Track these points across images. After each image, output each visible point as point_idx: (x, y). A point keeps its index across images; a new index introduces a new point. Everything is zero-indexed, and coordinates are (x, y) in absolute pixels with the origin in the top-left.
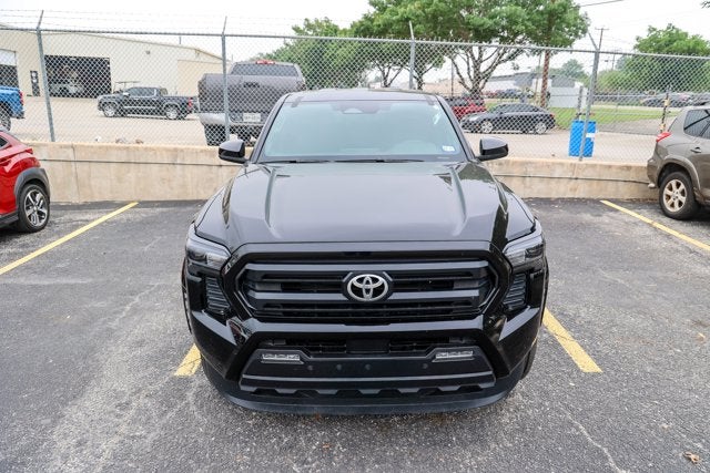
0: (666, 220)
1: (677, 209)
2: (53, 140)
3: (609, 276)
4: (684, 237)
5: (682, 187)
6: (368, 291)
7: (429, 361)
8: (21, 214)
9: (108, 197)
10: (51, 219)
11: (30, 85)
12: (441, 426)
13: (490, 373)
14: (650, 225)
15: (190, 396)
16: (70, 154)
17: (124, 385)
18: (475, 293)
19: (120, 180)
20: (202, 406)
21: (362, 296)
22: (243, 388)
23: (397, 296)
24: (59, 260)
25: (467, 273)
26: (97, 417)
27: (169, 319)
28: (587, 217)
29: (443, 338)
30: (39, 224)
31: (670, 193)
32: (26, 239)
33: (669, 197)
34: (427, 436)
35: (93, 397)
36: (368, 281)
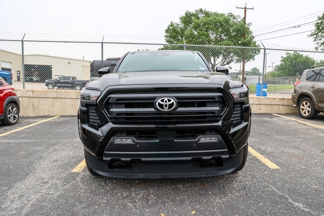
0: (302, 119)
1: (307, 114)
2: (24, 88)
3: (279, 137)
4: (312, 125)
5: (308, 104)
6: (166, 106)
7: (196, 142)
8: (5, 116)
9: (46, 114)
10: (19, 121)
11: (17, 77)
12: (203, 188)
13: (227, 150)
14: (296, 121)
15: (78, 179)
16: (31, 94)
17: (46, 176)
18: (218, 108)
19: (52, 106)
20: (84, 182)
21: (164, 109)
22: (105, 159)
23: (180, 109)
24: (21, 134)
25: (213, 98)
26: (31, 186)
27: (71, 153)
28: (266, 119)
29: (203, 131)
30: (13, 122)
31: (303, 107)
32: (7, 128)
33: (303, 109)
34: (196, 192)
35: (30, 180)
36: (166, 101)
